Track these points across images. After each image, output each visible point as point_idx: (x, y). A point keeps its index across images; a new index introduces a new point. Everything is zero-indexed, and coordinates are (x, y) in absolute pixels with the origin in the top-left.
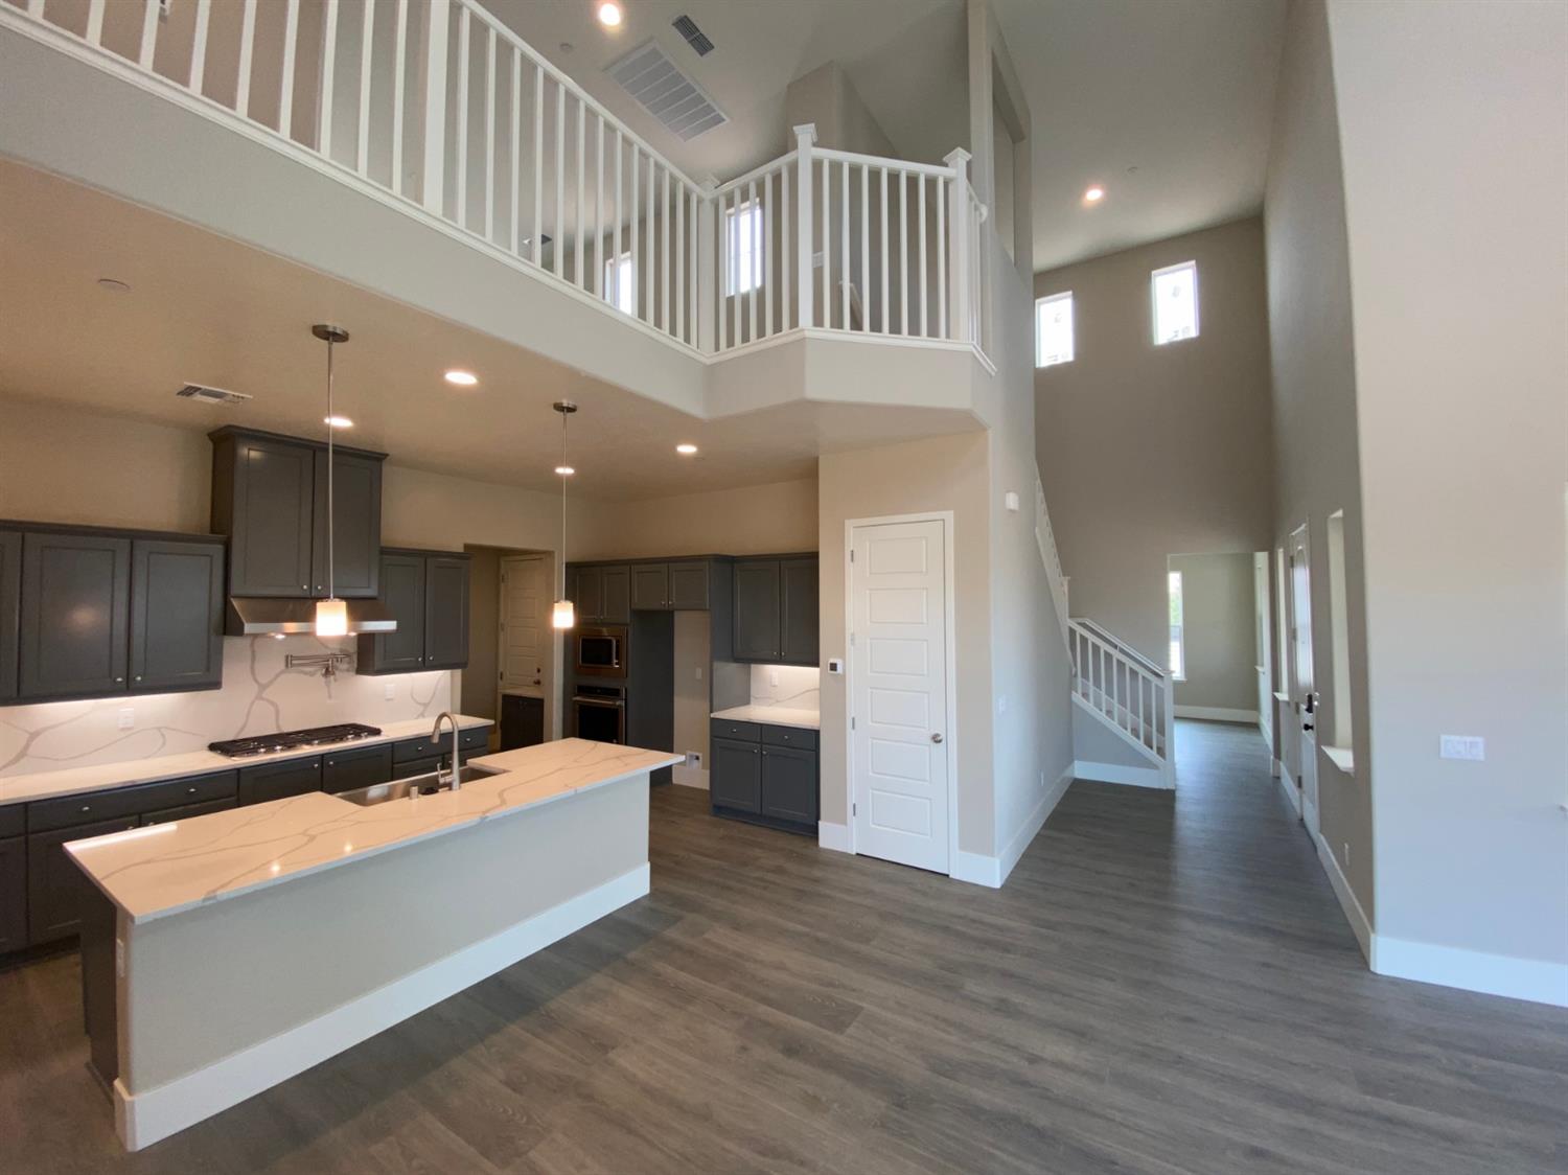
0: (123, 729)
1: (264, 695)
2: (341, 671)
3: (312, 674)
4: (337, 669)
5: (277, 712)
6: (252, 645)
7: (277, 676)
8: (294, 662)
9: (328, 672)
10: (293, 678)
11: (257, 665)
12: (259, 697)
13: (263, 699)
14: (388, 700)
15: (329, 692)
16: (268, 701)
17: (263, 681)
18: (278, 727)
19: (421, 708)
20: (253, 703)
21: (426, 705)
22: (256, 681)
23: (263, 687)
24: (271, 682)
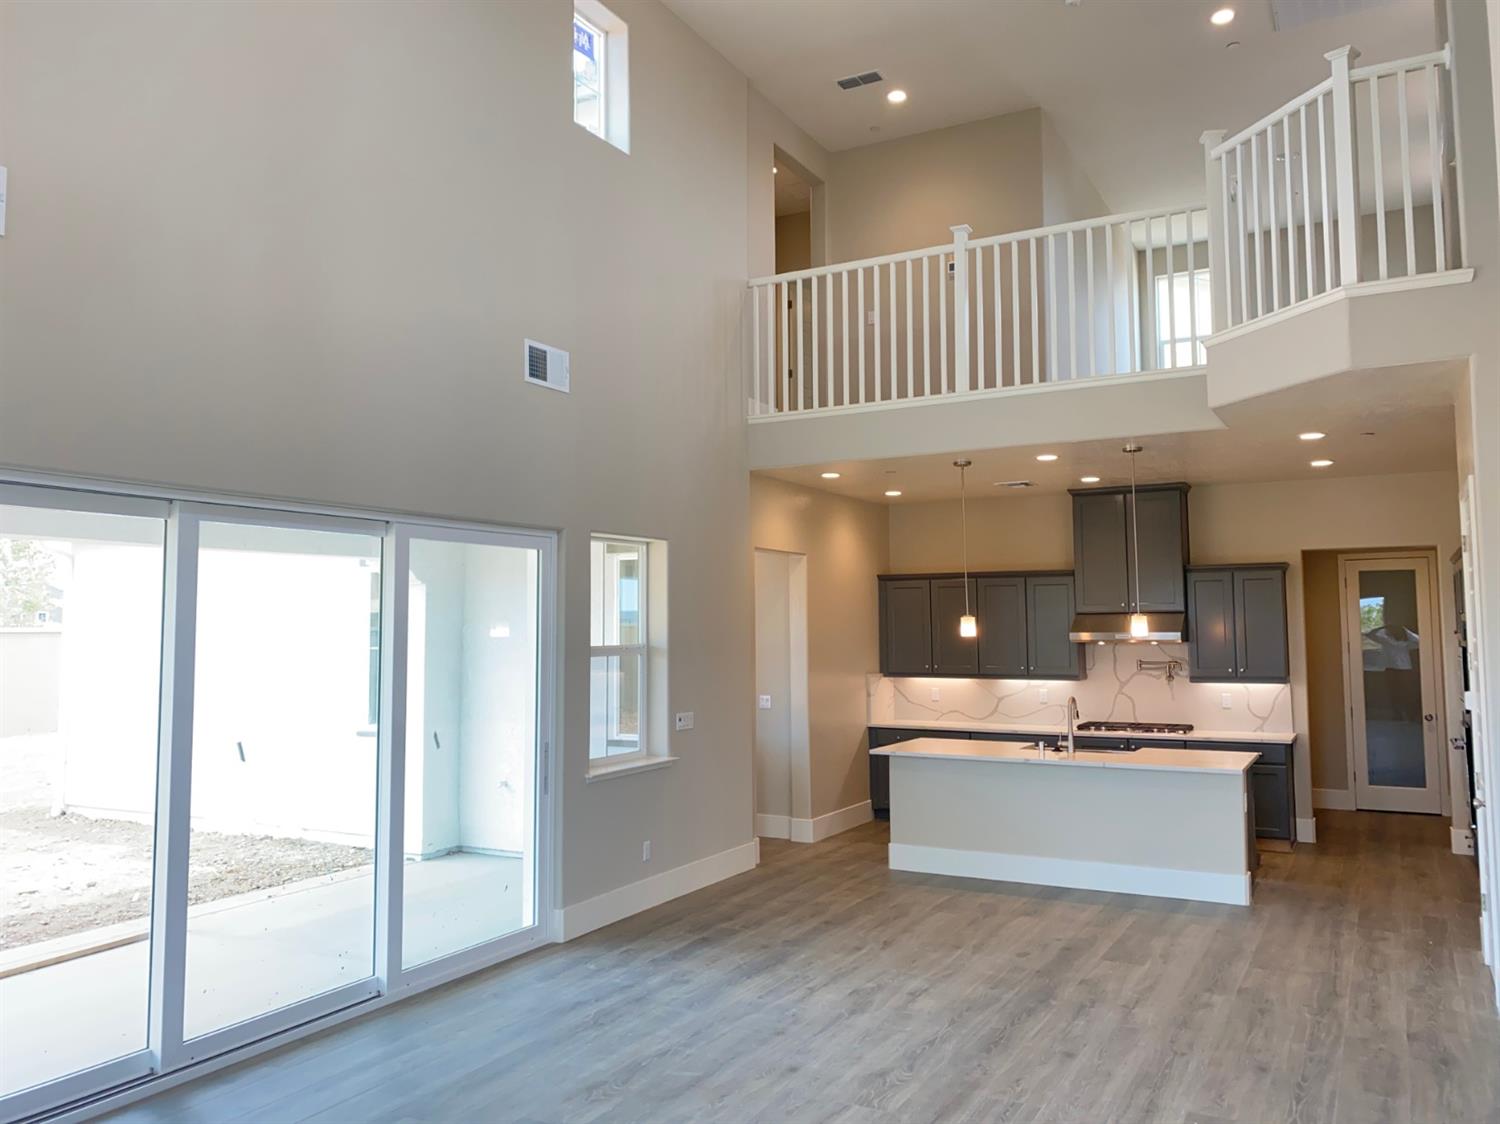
0: (1042, 703)
1: (1124, 690)
2: (1182, 676)
3: (1158, 677)
4: (1177, 674)
5: (1134, 705)
6: (1114, 650)
7: (1132, 677)
8: (1143, 666)
9: (1170, 677)
10: (1143, 679)
11: (1118, 667)
12: (1120, 692)
13: (1123, 694)
14: (1225, 708)
15: (1173, 695)
16: (1126, 695)
17: (1123, 680)
18: (1135, 718)
19: (1260, 722)
20: (1116, 696)
21: (1265, 719)
22: (1118, 679)
23: (1123, 685)
24: (1128, 681)
